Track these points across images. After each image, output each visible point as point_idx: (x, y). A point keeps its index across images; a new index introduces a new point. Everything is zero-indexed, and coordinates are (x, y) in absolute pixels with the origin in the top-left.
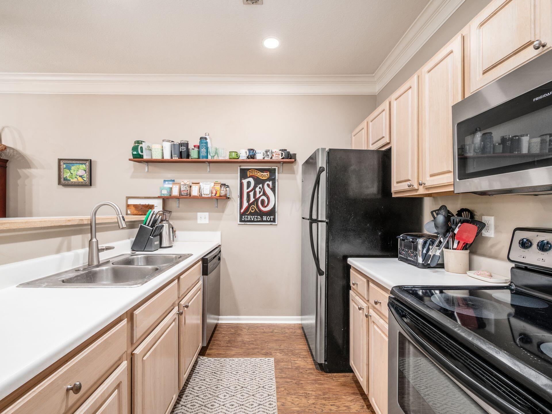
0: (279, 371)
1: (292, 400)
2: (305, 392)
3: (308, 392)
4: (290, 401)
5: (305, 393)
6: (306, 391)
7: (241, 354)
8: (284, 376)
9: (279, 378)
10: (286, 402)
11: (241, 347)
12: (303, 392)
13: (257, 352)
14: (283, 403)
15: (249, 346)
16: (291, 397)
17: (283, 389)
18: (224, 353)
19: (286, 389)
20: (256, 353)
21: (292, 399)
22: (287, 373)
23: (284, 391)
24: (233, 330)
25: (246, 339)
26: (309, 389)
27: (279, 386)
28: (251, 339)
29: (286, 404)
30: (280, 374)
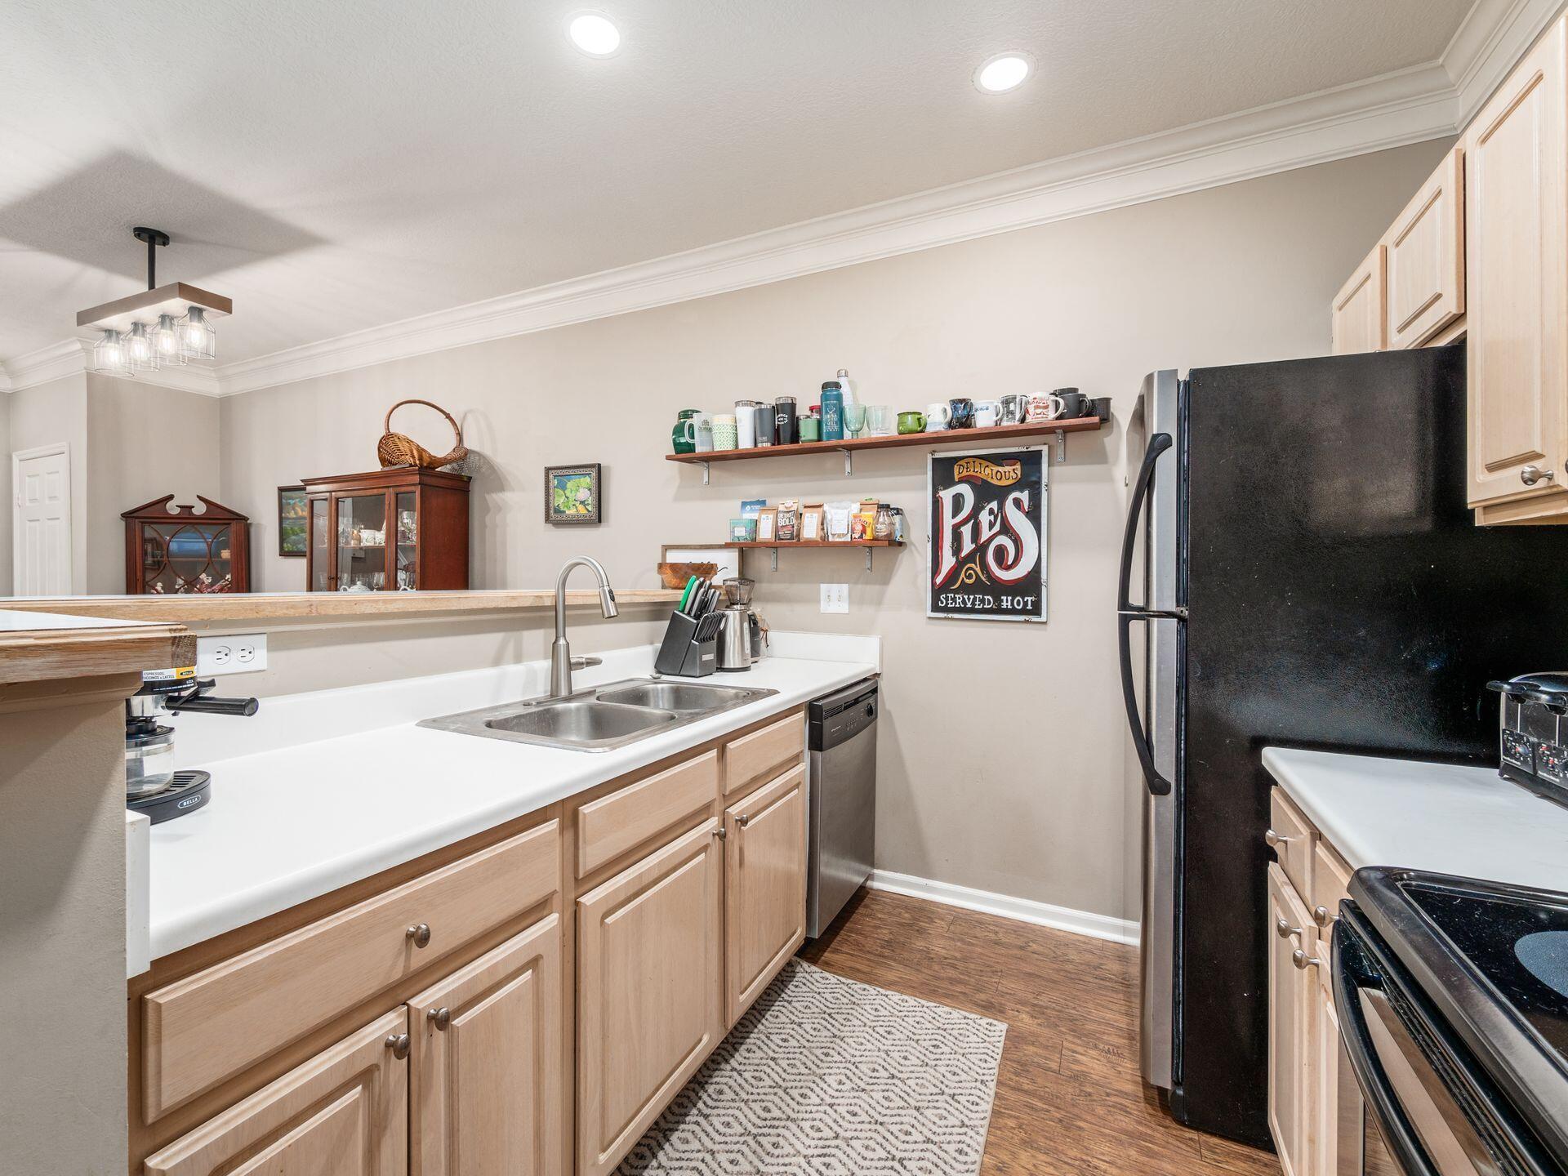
0: (1013, 1067)
1: (1034, 1165)
2: (1084, 1157)
3: (1095, 1160)
4: (1027, 1167)
5: (1083, 1160)
6: (1087, 1155)
7: (914, 987)
8: (1026, 1087)
9: (1009, 1086)
10: (1013, 1164)
11: (918, 967)
12: (1079, 1156)
13: (960, 992)
14: (1003, 1163)
15: (942, 971)
16: (1033, 1156)
17: (1011, 1123)
18: (867, 970)
19: (1024, 1127)
20: (957, 994)
21: (1035, 1162)
22: (1039, 1080)
23: (1014, 1129)
24: (906, 915)
25: (937, 949)
26: (1103, 1154)
27: (1003, 1111)
28: (952, 953)
29: (1010, 1170)
30: (1014, 1077)
